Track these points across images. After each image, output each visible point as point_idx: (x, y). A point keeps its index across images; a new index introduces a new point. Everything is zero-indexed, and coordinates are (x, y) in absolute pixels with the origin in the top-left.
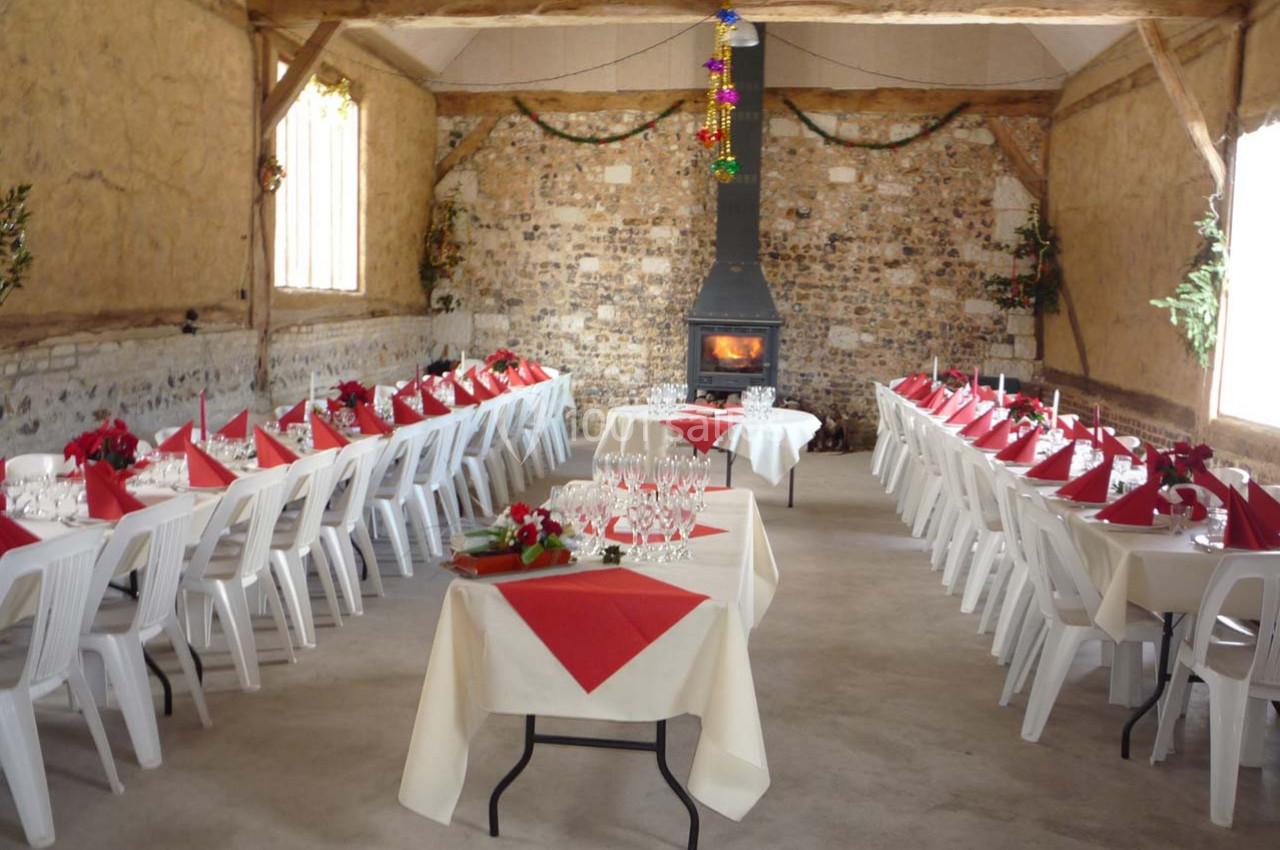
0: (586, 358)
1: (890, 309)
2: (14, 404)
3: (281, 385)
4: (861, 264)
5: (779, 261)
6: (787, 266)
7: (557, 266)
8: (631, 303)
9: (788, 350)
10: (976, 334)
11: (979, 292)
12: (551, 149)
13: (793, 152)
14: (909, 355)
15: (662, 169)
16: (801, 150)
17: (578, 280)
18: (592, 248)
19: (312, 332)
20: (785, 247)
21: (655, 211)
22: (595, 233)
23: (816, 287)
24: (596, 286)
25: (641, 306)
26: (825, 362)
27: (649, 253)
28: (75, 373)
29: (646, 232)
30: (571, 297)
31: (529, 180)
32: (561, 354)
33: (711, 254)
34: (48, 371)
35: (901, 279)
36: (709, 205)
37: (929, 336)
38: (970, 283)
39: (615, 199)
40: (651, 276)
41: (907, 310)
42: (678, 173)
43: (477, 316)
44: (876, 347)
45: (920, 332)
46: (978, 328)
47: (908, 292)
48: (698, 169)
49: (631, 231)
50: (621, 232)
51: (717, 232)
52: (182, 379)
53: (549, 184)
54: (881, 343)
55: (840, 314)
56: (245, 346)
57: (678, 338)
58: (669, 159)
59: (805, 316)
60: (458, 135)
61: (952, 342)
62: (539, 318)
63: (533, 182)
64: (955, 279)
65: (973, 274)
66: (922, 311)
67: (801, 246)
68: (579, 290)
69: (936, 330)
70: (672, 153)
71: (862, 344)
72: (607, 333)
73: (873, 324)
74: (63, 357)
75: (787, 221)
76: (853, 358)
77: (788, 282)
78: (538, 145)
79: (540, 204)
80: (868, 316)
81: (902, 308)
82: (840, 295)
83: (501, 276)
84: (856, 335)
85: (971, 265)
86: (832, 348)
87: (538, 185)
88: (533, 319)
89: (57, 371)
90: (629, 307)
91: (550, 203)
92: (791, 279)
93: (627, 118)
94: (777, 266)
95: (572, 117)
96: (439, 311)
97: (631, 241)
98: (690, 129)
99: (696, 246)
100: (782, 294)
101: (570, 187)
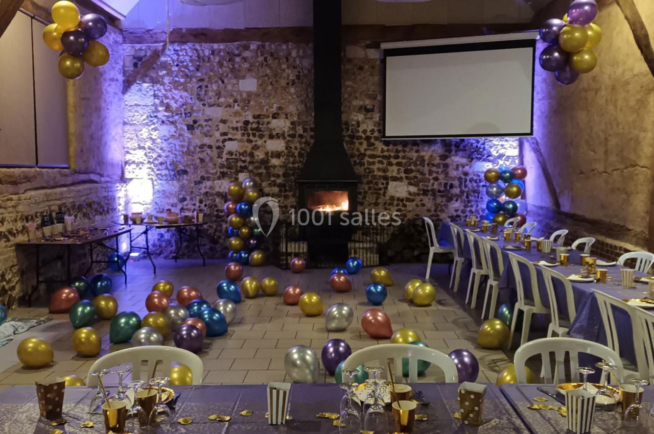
1: (426, 169)
5: (355, 140)
7: (210, 147)
8: (260, 171)
9: (363, 199)
10: (481, 184)
11: (483, 157)
12: (203, 68)
13: (361, 68)
14: (439, 200)
15: (277, 81)
16: (366, 67)
17: (225, 156)
18: (233, 135)
20: (359, 132)
21: (274, 109)
22: (235, 125)
23: (379, 157)
24: (237, 160)
25: (267, 173)
26: (387, 206)
27: (271, 137)
29: (268, 123)
30: (221, 168)
31: (189, 89)
32: (216, 206)
33: (312, 137)
36: (308, 105)
37: (452, 186)
38: (476, 151)
39: (247, 102)
40: (272, 153)
41: (437, 170)
42: (288, 84)
43: (156, 182)
44: (418, 195)
45: (446, 184)
46: (482, 180)
47: (438, 158)
48: (300, 81)
49: (258, 123)
50: (252, 124)
51: (315, 123)
53: (203, 92)
54: (422, 192)
55: (394, 174)
57: (292, 193)
58: (281, 74)
59: (373, 176)
60: (139, 59)
61: (466, 190)
62: (200, 182)
63: (192, 90)
65: (478, 145)
66: (446, 170)
67: (368, 131)
68: (225, 163)
70: (284, 70)
71: (410, 194)
73: (416, 180)
75: (358, 114)
76: (404, 202)
77: (361, 154)
78: (194, 65)
79: (197, 106)
80: (413, 175)
81: (434, 169)
82: (394, 161)
84: (405, 187)
86: (391, 196)
87: (195, 93)
88: (195, 183)
90: (259, 173)
91: (204, 105)
92: (363, 151)
93: (253, 47)
94: (354, 143)
95: (215, 46)
96: (131, 179)
97: (258, 129)
98: (294, 54)
99: (301, 132)
100: (358, 161)
101: (216, 95)
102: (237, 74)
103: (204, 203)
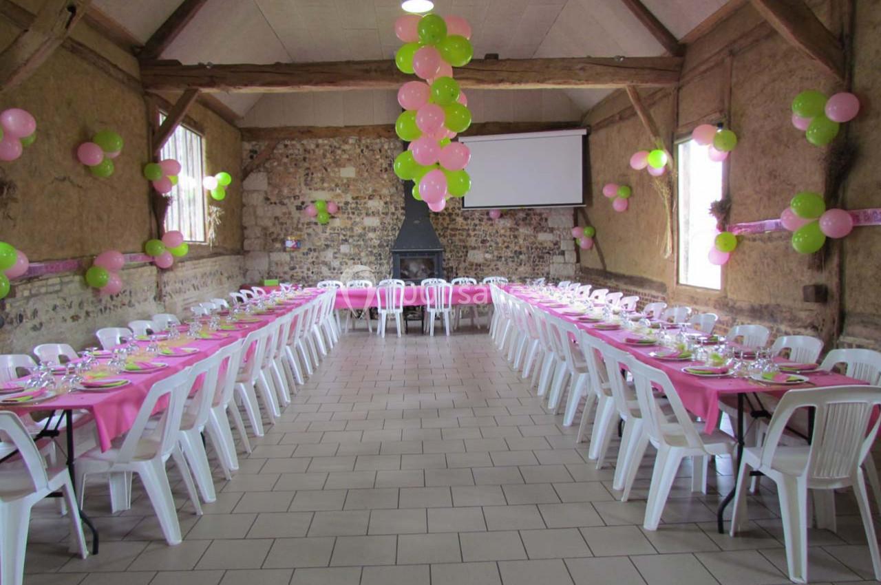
0: (335, 275)
1: (499, 240)
2: (29, 314)
3: (169, 297)
4: (482, 216)
5: (439, 217)
6: (444, 219)
7: (316, 224)
8: (359, 243)
10: (544, 251)
11: (545, 229)
12: (310, 159)
14: (510, 264)
15: (372, 169)
17: (328, 231)
18: (336, 213)
19: (184, 266)
21: (370, 192)
23: (460, 230)
24: (339, 234)
25: (365, 245)
26: (467, 270)
27: (367, 215)
28: (61, 294)
29: (365, 203)
30: (324, 240)
31: (298, 177)
32: (321, 273)
33: (402, 214)
34: (47, 293)
35: (504, 224)
36: (399, 188)
37: (520, 253)
38: (540, 224)
39: (347, 186)
40: (369, 227)
41: (509, 240)
42: (381, 171)
43: (271, 254)
44: (493, 261)
45: (516, 251)
46: (546, 248)
47: (508, 230)
49: (357, 203)
50: (351, 204)
52: (117, 296)
53: (309, 179)
54: (495, 258)
55: (473, 244)
56: (149, 276)
57: (386, 261)
58: (376, 163)
59: (455, 246)
60: (255, 152)
61: (533, 256)
62: (307, 254)
63: (300, 178)
64: (532, 222)
65: (541, 219)
66: (516, 240)
67: (450, 208)
68: (328, 237)
69: (524, 250)
70: (378, 159)
71: (486, 260)
72: (347, 261)
73: (491, 248)
74: (53, 285)
76: (481, 266)
77: (444, 228)
78: (302, 157)
79: (305, 190)
80: (488, 244)
81: (505, 239)
82: (472, 233)
83: (284, 231)
84: (482, 254)
85: (540, 214)
86: (470, 262)
87: (302, 179)
88: (304, 254)
89: (51, 293)
90: (357, 245)
91: (310, 189)
92: (446, 225)
93: (351, 141)
94: (438, 219)
95: (320, 141)
96: (248, 252)
97: (357, 208)
98: (386, 147)
99: (393, 210)
100: (442, 234)
101: (321, 180)
102: (338, 164)
103: (311, 271)
